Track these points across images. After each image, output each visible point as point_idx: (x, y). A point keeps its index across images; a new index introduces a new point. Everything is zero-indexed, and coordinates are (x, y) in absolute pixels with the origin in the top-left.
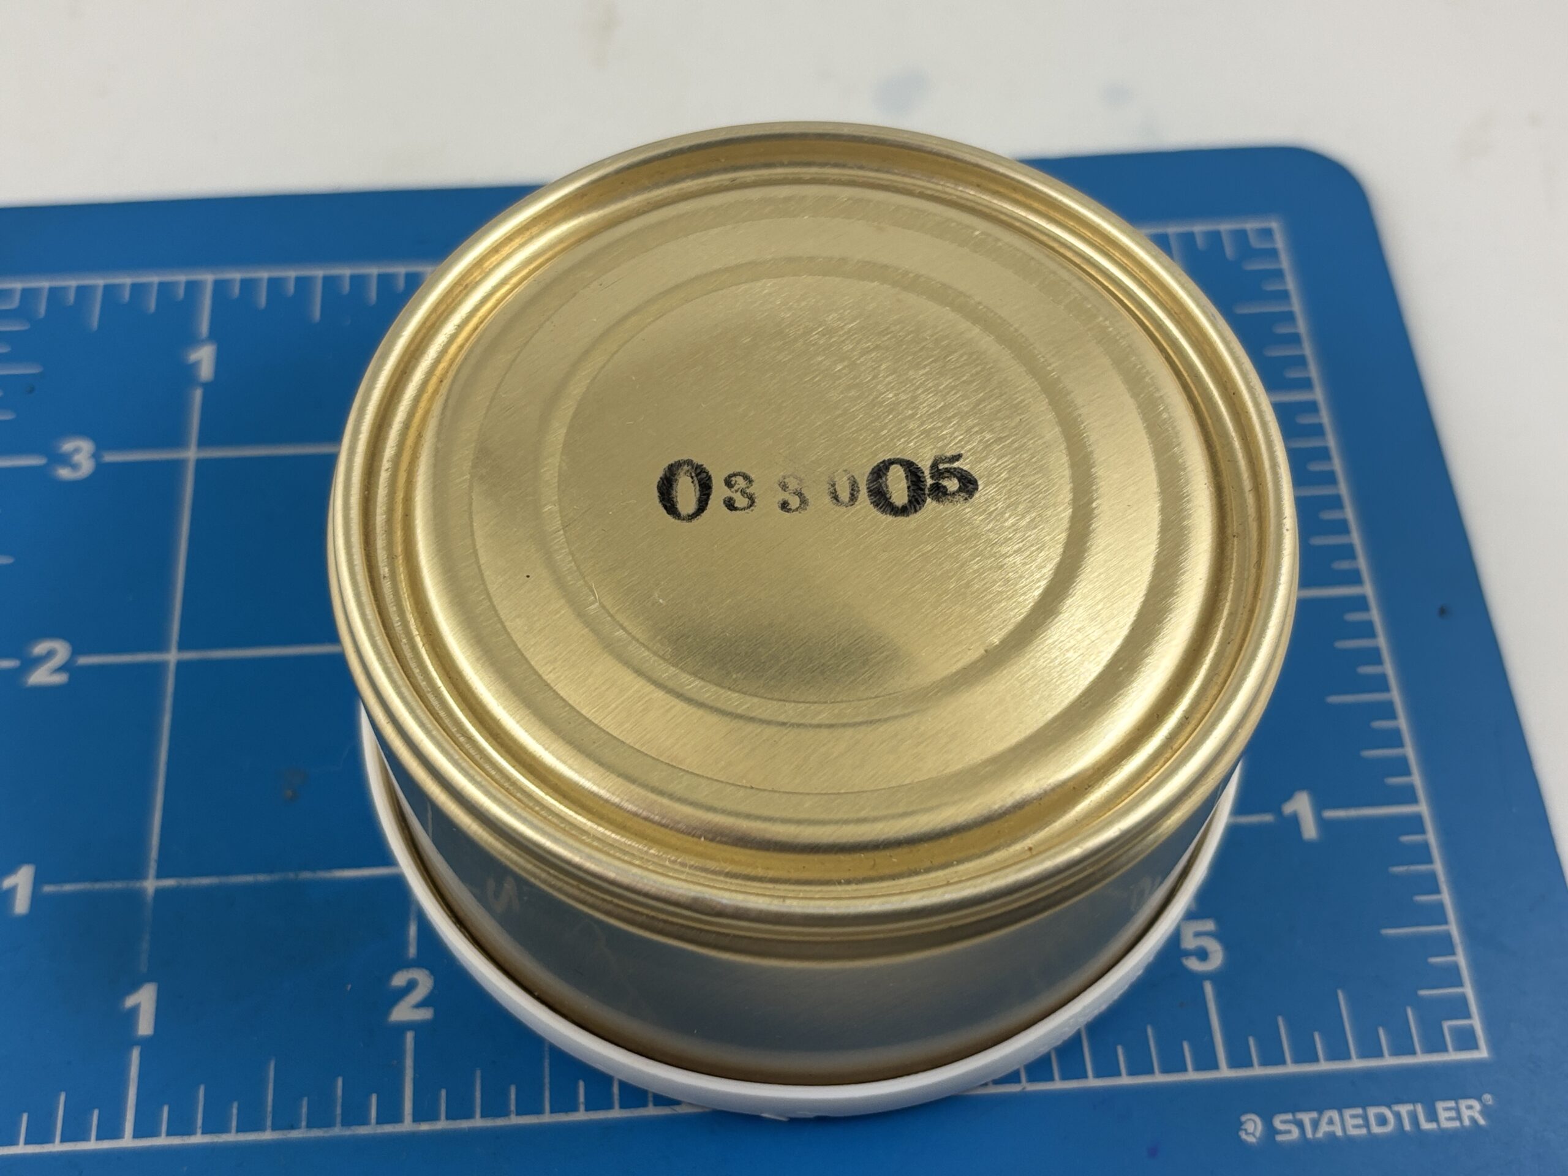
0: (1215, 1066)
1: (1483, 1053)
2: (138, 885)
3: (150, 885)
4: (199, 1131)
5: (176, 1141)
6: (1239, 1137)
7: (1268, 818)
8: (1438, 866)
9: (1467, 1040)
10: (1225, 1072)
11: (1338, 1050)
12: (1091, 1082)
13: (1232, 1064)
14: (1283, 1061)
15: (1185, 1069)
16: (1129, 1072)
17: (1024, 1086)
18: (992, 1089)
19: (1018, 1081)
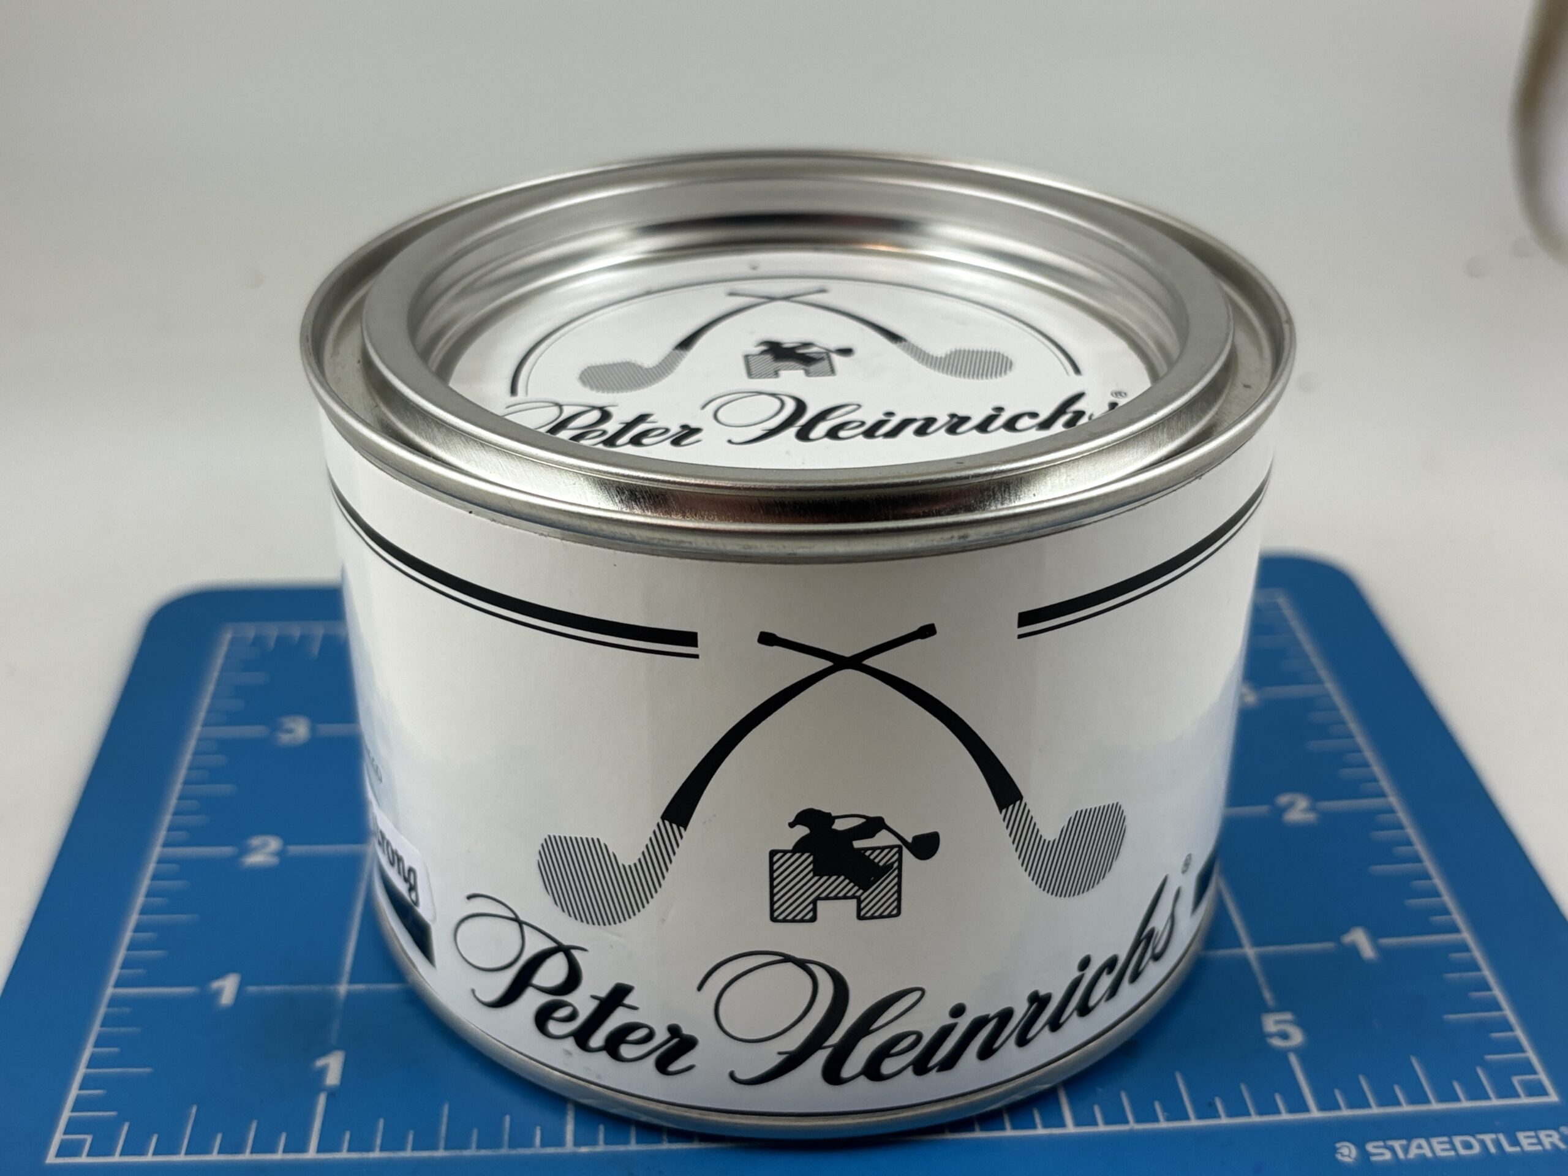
0: (1308, 1111)
1: (1553, 1098)
2: (332, 987)
3: (343, 988)
4: (378, 1149)
5: (355, 1155)
6: (1336, 1160)
7: (1329, 946)
8: (1487, 974)
9: (1538, 1089)
10: (1315, 1114)
11: (1418, 1097)
12: (1194, 1123)
13: (1322, 1108)
14: (1368, 1105)
15: (1277, 1112)
16: (1230, 1115)
17: (1133, 1126)
18: (1102, 1128)
19: (1127, 1122)
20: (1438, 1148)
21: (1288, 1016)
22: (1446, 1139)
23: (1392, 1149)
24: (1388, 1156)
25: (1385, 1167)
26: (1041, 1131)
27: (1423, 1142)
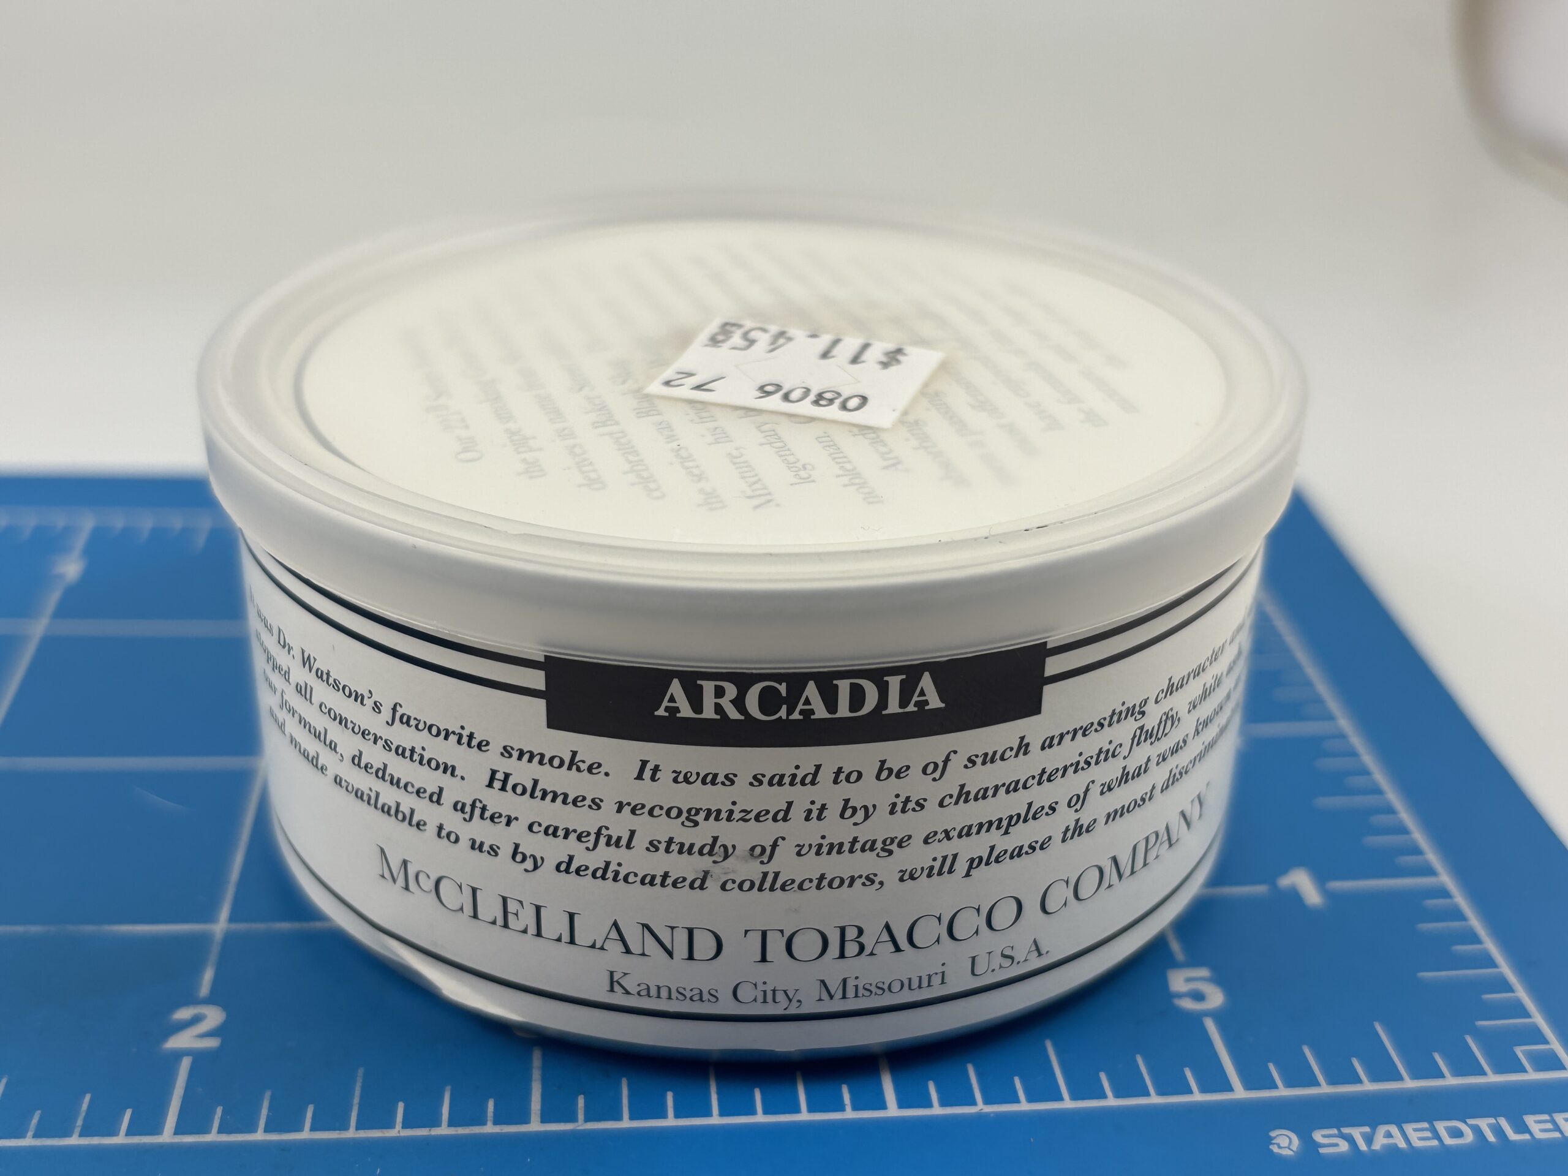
0: (1230, 1089)
6: (1271, 1151)
7: (1260, 889)
8: (1475, 923)
9: (1551, 1062)
10: (1240, 1093)
11: (1383, 1070)
12: (1068, 1104)
13: (1249, 1086)
14: (1316, 1083)
15: (1190, 1091)
16: (1117, 1095)
17: (981, 1107)
18: (937, 1110)
19: (973, 1103)
20: (1414, 1137)
21: (1204, 972)
22: (1426, 1125)
23: (1350, 1139)
24: (1344, 1146)
25: (1337, 1161)
26: (849, 1114)
27: (1394, 1129)
